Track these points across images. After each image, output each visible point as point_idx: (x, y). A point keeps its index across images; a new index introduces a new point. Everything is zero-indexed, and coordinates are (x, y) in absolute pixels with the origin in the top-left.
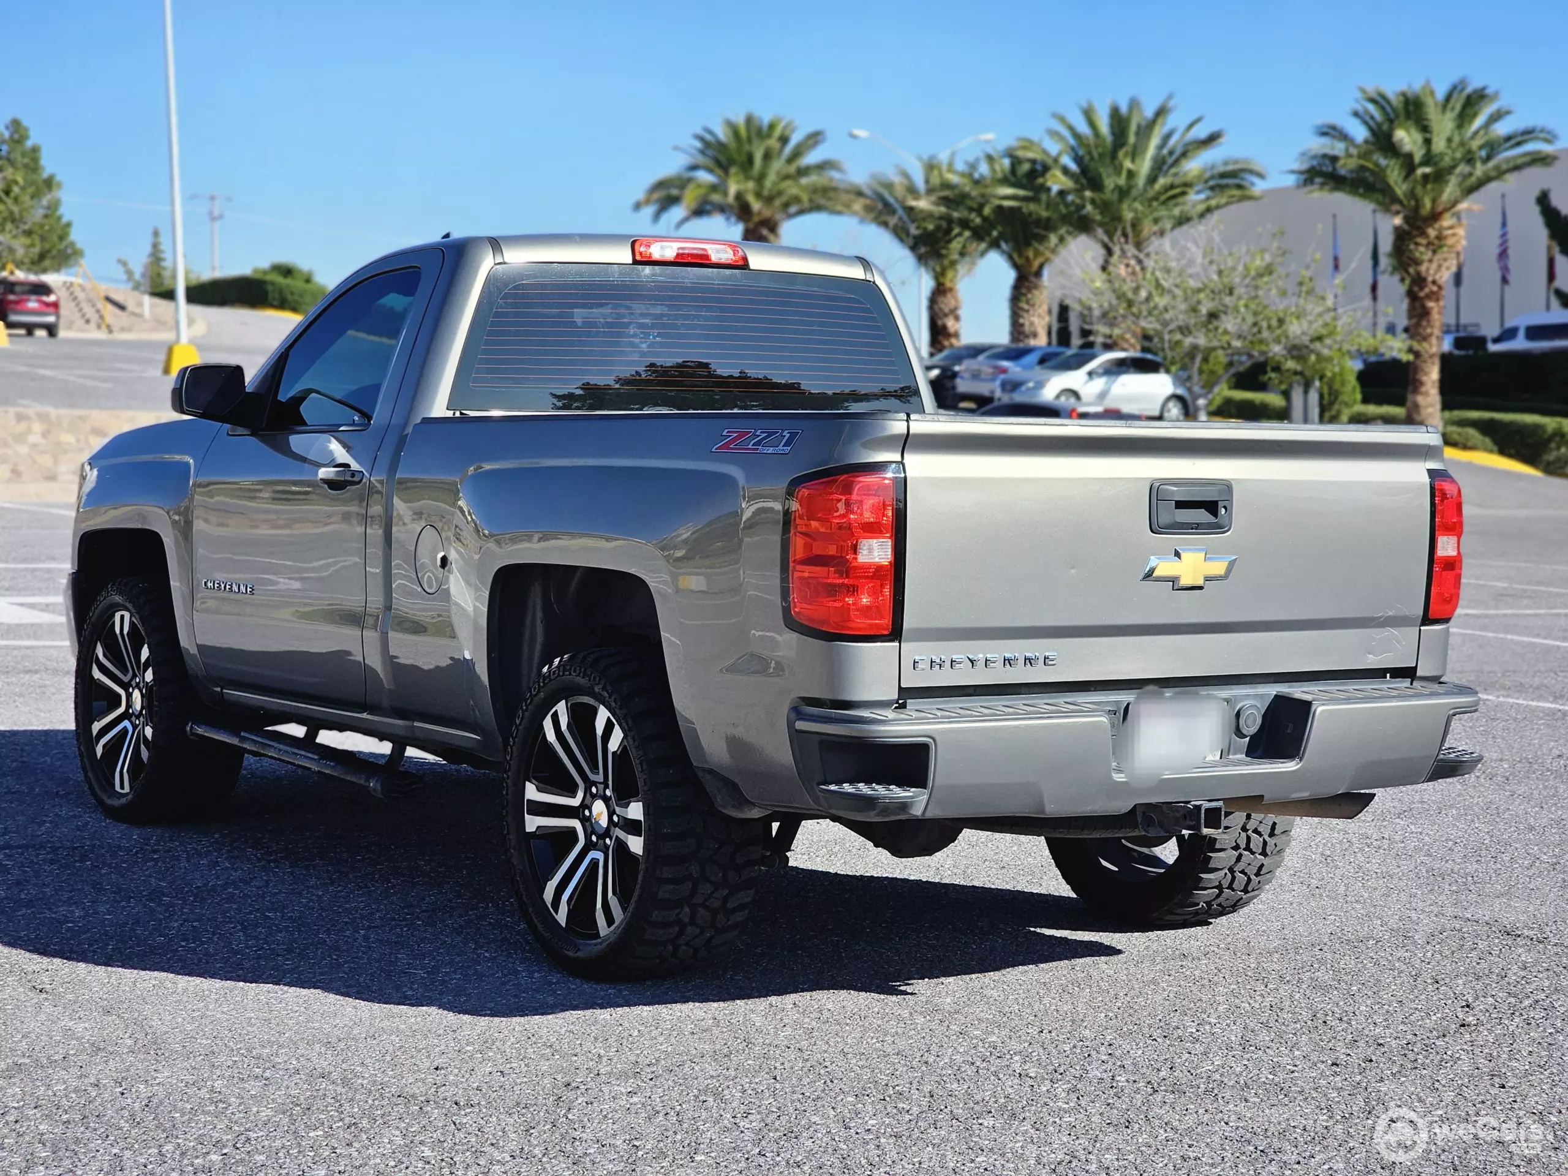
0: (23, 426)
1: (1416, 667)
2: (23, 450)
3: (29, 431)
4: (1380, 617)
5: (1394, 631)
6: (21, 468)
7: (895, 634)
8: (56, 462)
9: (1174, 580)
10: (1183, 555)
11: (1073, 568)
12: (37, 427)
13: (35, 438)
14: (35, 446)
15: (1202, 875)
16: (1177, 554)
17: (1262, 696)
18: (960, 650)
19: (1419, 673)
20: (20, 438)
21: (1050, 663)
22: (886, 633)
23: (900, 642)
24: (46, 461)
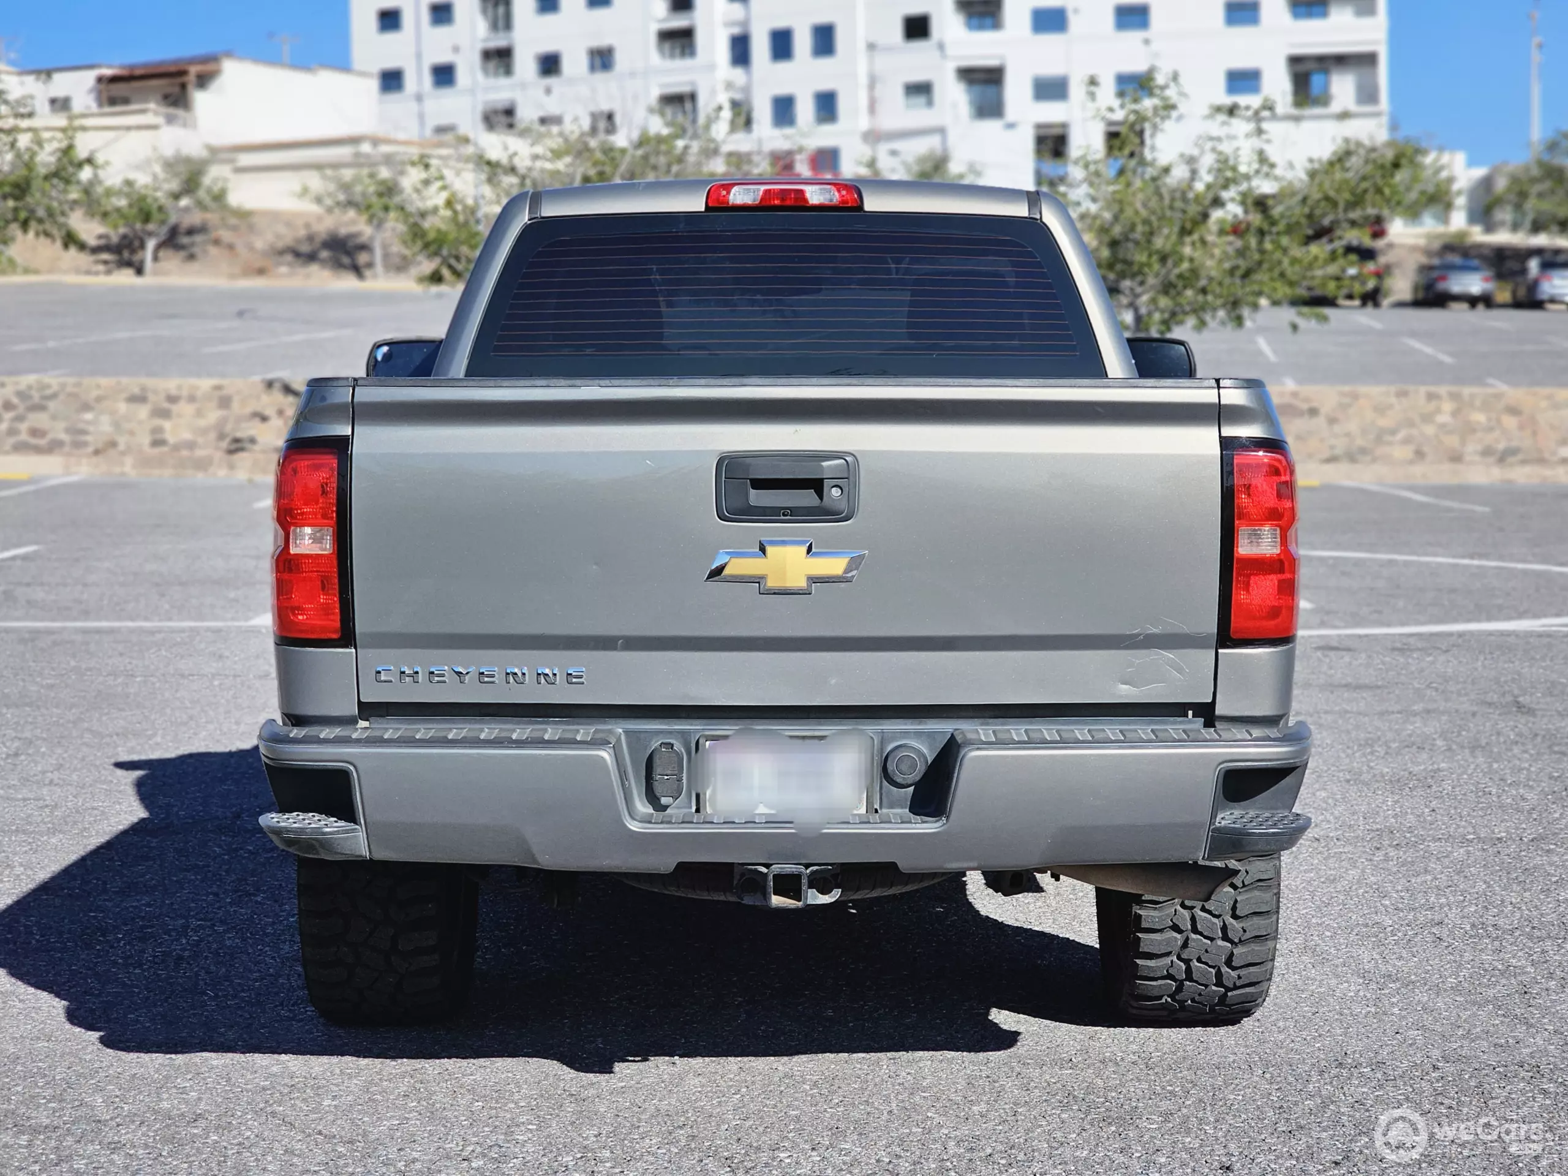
0: (1433, 405)
1: (1213, 703)
2: (1430, 430)
3: (1438, 411)
4: (1139, 635)
5: (1169, 655)
6: (1426, 449)
7: (347, 637)
8: (1463, 442)
9: (758, 580)
10: (770, 550)
11: (596, 564)
12: (1448, 406)
13: (1444, 418)
14: (1443, 426)
15: (1138, 961)
16: (763, 549)
17: (931, 735)
18: (445, 662)
19: (1219, 710)
20: (1427, 418)
21: (574, 680)
22: (335, 636)
23: (356, 648)
24: (1452, 441)
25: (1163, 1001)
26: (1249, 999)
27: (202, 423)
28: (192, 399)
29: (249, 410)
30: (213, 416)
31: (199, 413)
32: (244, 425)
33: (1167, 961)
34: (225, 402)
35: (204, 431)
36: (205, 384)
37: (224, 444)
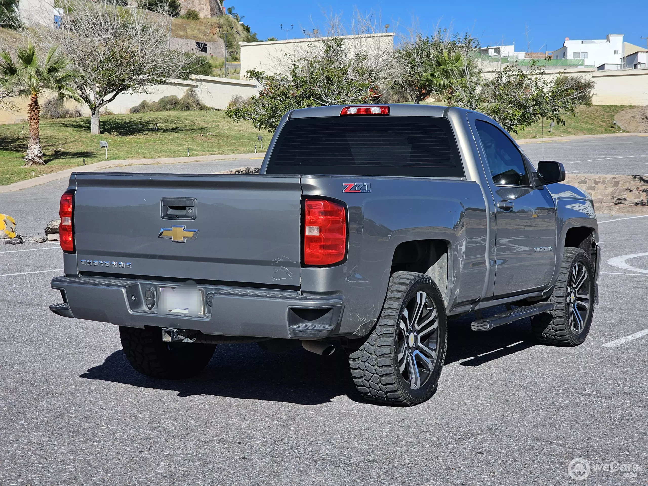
1: (300, 286)
4: (276, 261)
5: (286, 269)
9: (170, 238)
10: (173, 228)
19: (302, 289)
21: (128, 267)
22: (72, 250)
23: (77, 254)
25: (368, 395)
26: (397, 397)
27: (606, 192)
28: (604, 182)
29: (625, 187)
30: (611, 189)
31: (606, 188)
32: (622, 193)
33: (361, 380)
34: (616, 184)
35: (607, 195)
36: (610, 177)
37: (614, 201)
